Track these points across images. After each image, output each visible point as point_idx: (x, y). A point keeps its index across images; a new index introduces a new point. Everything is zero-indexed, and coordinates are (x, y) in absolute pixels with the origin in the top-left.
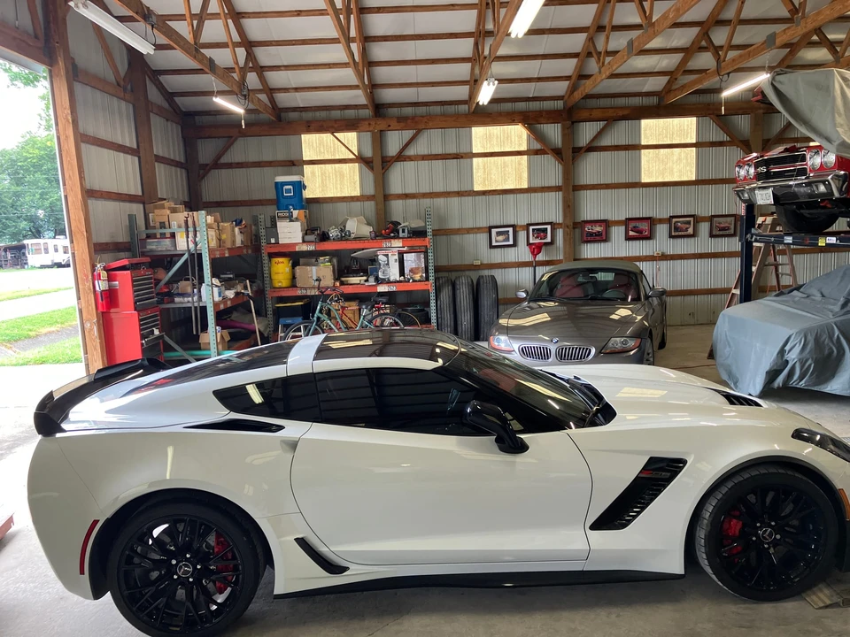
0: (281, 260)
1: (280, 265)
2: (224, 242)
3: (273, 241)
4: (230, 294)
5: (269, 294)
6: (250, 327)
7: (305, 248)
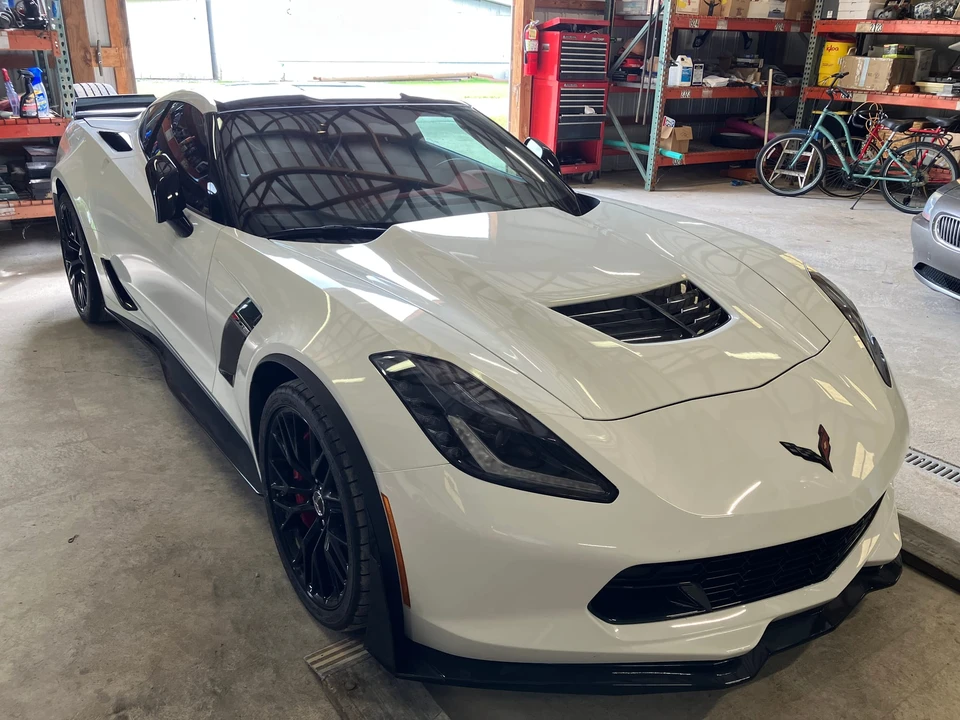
0: (835, 44)
1: (833, 53)
2: (722, 9)
3: (830, 15)
4: (714, 81)
5: (806, 93)
6: (759, 132)
7: (868, 28)
